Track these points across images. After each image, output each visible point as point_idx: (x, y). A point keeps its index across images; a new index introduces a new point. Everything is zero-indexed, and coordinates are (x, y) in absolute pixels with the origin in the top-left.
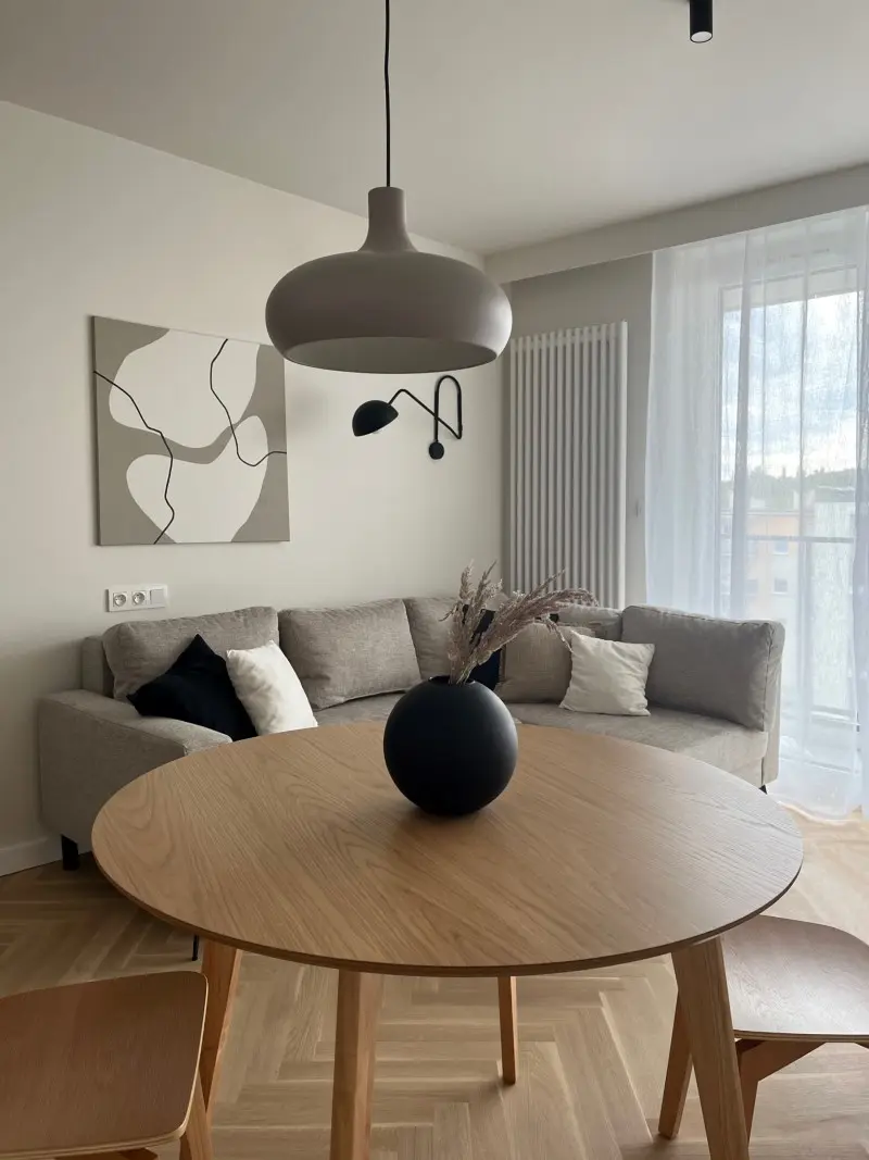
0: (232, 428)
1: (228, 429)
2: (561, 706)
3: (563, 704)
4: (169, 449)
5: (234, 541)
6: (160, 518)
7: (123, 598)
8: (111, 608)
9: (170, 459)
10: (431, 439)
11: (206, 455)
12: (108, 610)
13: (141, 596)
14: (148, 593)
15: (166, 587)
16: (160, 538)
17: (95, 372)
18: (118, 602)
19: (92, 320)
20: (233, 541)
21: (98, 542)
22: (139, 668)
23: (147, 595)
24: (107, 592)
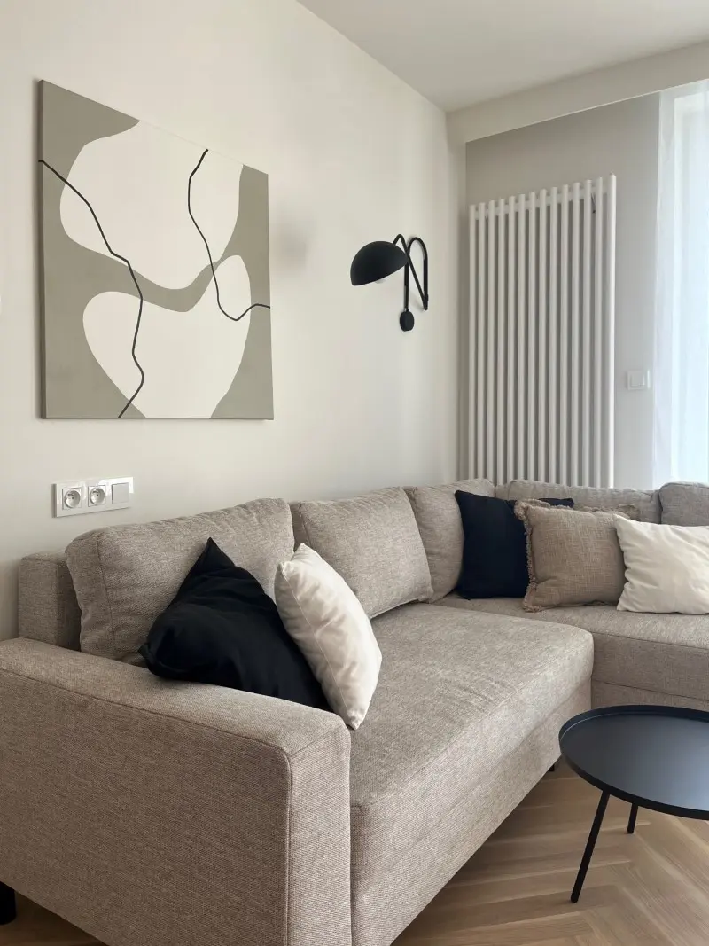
0: (212, 267)
1: (207, 267)
2: (618, 607)
3: (622, 604)
4: (136, 285)
5: (216, 417)
6: (125, 382)
7: (75, 495)
8: (60, 512)
9: (140, 300)
10: (401, 308)
11: (181, 300)
12: (54, 515)
13: (100, 492)
14: (109, 488)
15: (130, 480)
16: (125, 410)
17: (41, 161)
18: (68, 502)
19: (40, 86)
20: (212, 419)
21: (42, 414)
22: (131, 600)
23: (108, 492)
24: (54, 487)
